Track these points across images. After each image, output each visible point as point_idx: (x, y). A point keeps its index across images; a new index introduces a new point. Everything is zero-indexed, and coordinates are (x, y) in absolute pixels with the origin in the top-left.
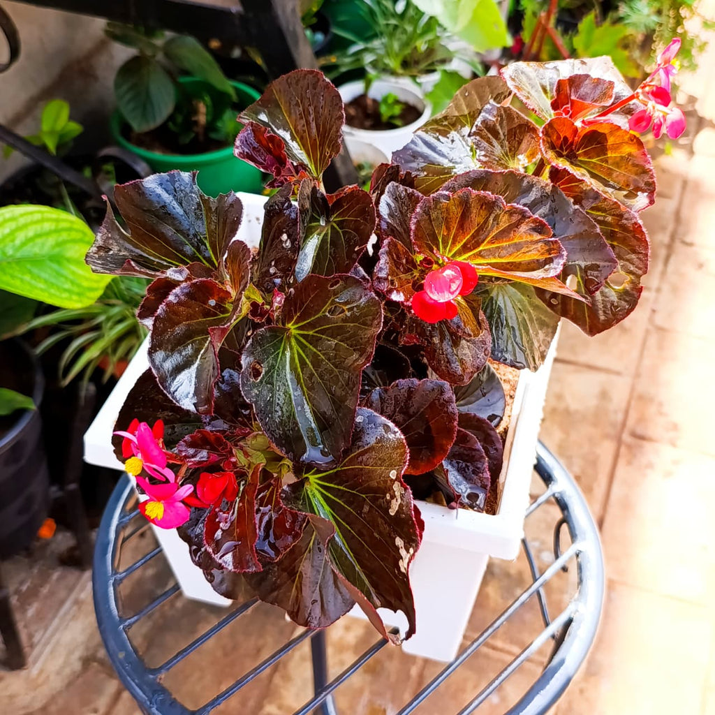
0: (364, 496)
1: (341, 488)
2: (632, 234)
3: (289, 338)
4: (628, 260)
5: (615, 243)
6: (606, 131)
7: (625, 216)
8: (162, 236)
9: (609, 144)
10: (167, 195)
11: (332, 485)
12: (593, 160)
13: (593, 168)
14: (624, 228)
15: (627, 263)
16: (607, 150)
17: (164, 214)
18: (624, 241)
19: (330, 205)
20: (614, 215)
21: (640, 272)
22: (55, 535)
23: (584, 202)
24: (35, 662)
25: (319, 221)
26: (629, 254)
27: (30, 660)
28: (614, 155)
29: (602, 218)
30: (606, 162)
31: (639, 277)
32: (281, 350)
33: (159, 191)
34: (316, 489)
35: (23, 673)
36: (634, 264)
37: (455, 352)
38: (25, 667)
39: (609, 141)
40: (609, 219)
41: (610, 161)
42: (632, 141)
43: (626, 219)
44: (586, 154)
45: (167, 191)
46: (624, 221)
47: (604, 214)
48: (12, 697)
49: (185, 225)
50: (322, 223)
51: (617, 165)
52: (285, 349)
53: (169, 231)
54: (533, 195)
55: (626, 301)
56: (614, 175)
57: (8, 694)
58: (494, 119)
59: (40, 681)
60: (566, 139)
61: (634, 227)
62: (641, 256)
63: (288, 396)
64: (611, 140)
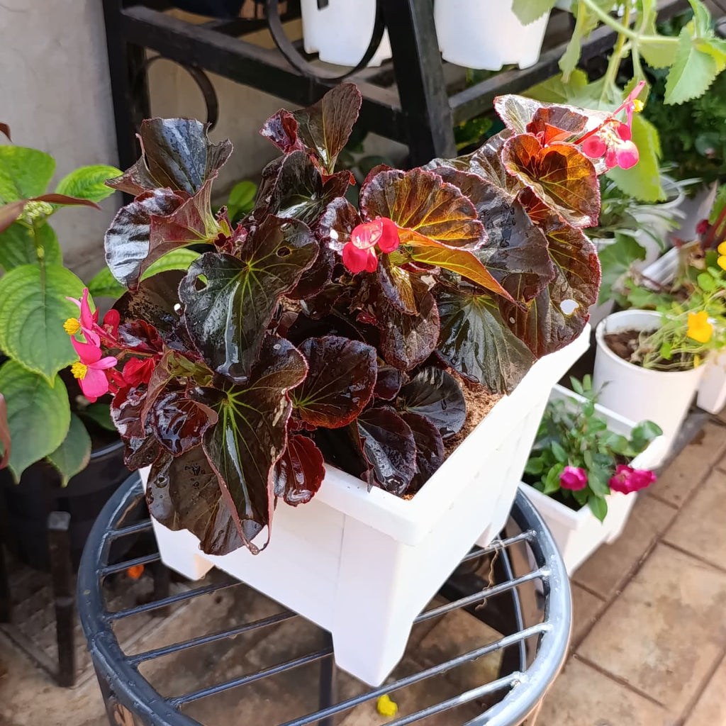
0: (262, 413)
1: (248, 406)
2: (588, 264)
3: (245, 273)
4: (580, 289)
5: (572, 272)
6: (566, 154)
7: (584, 247)
8: (168, 170)
9: (568, 167)
10: (180, 137)
11: (243, 404)
12: (556, 184)
13: (554, 190)
14: (581, 257)
15: (580, 291)
16: (566, 174)
17: (174, 153)
18: (580, 270)
19: (323, 185)
20: (575, 244)
21: (589, 302)
22: (140, 578)
23: (548, 227)
24: (81, 685)
25: (310, 197)
26: (583, 283)
27: (79, 682)
28: (572, 179)
29: (564, 246)
30: (565, 184)
31: (586, 305)
32: (233, 279)
33: (175, 132)
34: (232, 408)
35: (68, 692)
36: (584, 293)
37: (404, 340)
38: (72, 687)
39: (568, 165)
40: (570, 247)
41: (568, 184)
42: (586, 165)
43: (585, 249)
44: (551, 177)
45: (181, 134)
46: (582, 251)
47: (566, 242)
48: (50, 710)
49: (188, 165)
50: (313, 198)
51: (572, 187)
52: (237, 280)
53: (175, 167)
54: (494, 203)
55: (572, 327)
56: (568, 197)
57: (49, 707)
58: (496, 151)
59: (79, 704)
60: (533, 158)
61: (590, 258)
62: (592, 286)
63: (224, 315)
64: (570, 163)
